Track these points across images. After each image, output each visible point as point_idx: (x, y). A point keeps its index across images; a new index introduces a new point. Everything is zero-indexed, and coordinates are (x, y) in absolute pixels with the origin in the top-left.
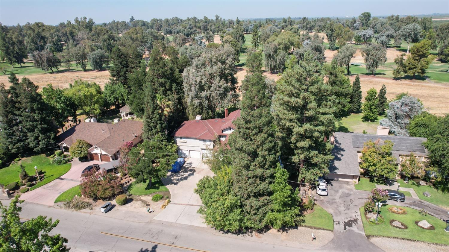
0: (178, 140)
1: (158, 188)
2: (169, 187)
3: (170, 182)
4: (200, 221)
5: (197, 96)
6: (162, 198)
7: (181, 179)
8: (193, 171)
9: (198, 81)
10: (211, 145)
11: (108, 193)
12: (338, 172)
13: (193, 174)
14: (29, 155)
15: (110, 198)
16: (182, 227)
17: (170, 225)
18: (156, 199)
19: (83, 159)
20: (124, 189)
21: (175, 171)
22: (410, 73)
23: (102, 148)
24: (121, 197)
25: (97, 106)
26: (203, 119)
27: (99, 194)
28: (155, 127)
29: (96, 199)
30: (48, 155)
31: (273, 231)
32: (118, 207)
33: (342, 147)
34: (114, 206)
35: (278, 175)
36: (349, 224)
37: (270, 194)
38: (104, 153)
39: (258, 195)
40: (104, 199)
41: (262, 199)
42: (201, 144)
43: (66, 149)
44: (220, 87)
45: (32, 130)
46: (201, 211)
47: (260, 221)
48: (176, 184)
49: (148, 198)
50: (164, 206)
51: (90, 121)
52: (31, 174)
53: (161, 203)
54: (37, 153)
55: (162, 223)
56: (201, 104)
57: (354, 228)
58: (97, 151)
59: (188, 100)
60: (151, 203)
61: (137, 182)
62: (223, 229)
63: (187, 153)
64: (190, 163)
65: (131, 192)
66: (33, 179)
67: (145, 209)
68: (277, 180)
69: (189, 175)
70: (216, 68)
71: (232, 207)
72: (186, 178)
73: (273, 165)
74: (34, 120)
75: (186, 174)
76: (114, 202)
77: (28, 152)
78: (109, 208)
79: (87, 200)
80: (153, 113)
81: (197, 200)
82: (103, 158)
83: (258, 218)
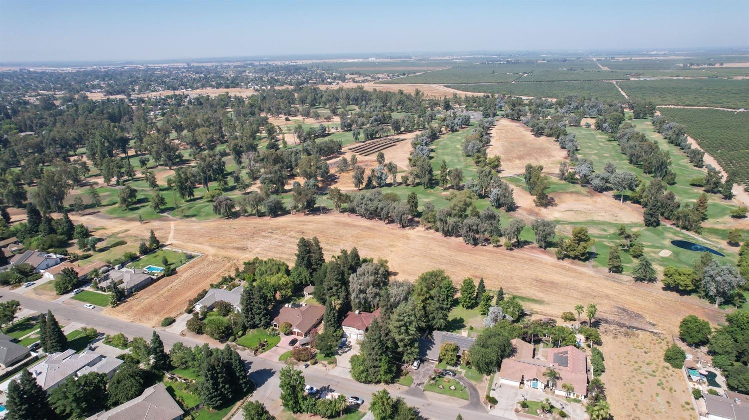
0: (343, 327)
1: (331, 357)
2: (336, 356)
3: (337, 354)
4: (349, 376)
5: (357, 297)
6: (332, 363)
7: (344, 352)
8: (351, 347)
9: (358, 288)
10: (362, 332)
11: (306, 358)
12: (427, 357)
13: (350, 350)
14: (254, 328)
15: (306, 361)
16: (342, 378)
17: (336, 377)
18: (330, 363)
19: (287, 334)
20: (313, 356)
21: (341, 347)
22: (572, 254)
23: (299, 329)
24: (313, 361)
25: (289, 290)
26: (359, 313)
27: (301, 359)
28: (330, 320)
29: (299, 360)
30: (265, 329)
31: (383, 384)
32: (310, 366)
33: (435, 342)
34: (309, 365)
35: (383, 359)
36: (419, 385)
37: (380, 367)
38: (299, 331)
39: (375, 367)
40: (303, 361)
41: (377, 369)
42: (357, 331)
43: (275, 326)
44: (372, 293)
45: (259, 314)
46: (350, 372)
47: (376, 378)
48: (340, 355)
49: (326, 362)
50: (333, 367)
51: (288, 306)
52: (263, 343)
53: (332, 366)
54: (259, 327)
55: (332, 376)
56: (359, 302)
57: (420, 387)
58: (296, 330)
59: (352, 298)
60: (327, 365)
61: (321, 353)
62: (358, 380)
63: (348, 335)
64: (350, 342)
65: (317, 358)
66: (264, 345)
67: (324, 368)
68: (383, 361)
69: (348, 350)
70: (372, 278)
71: (363, 372)
72: (346, 352)
73: (381, 355)
74: (260, 309)
75: (347, 349)
76: (309, 363)
77: (254, 326)
78: (307, 366)
79: (295, 361)
80: (330, 313)
81: (349, 366)
82: (299, 334)
83: (374, 377)
